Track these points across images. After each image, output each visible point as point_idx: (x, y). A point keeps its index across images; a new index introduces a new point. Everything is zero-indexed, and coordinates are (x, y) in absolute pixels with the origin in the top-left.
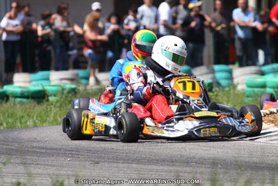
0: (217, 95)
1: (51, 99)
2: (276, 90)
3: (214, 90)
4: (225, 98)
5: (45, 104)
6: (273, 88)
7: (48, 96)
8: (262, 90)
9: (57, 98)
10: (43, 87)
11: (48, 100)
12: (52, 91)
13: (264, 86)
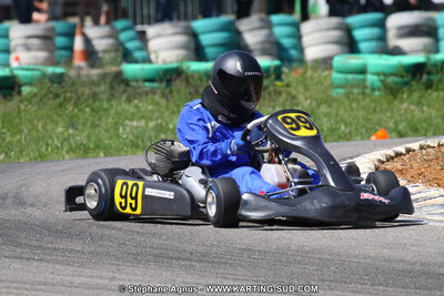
0: (288, 86)
1: (26, 90)
2: (382, 78)
3: (283, 77)
4: (301, 89)
5: (16, 98)
6: (378, 74)
7: (20, 86)
8: (361, 77)
9: (35, 90)
10: (11, 71)
11: (20, 93)
12: (26, 77)
13: (363, 71)
